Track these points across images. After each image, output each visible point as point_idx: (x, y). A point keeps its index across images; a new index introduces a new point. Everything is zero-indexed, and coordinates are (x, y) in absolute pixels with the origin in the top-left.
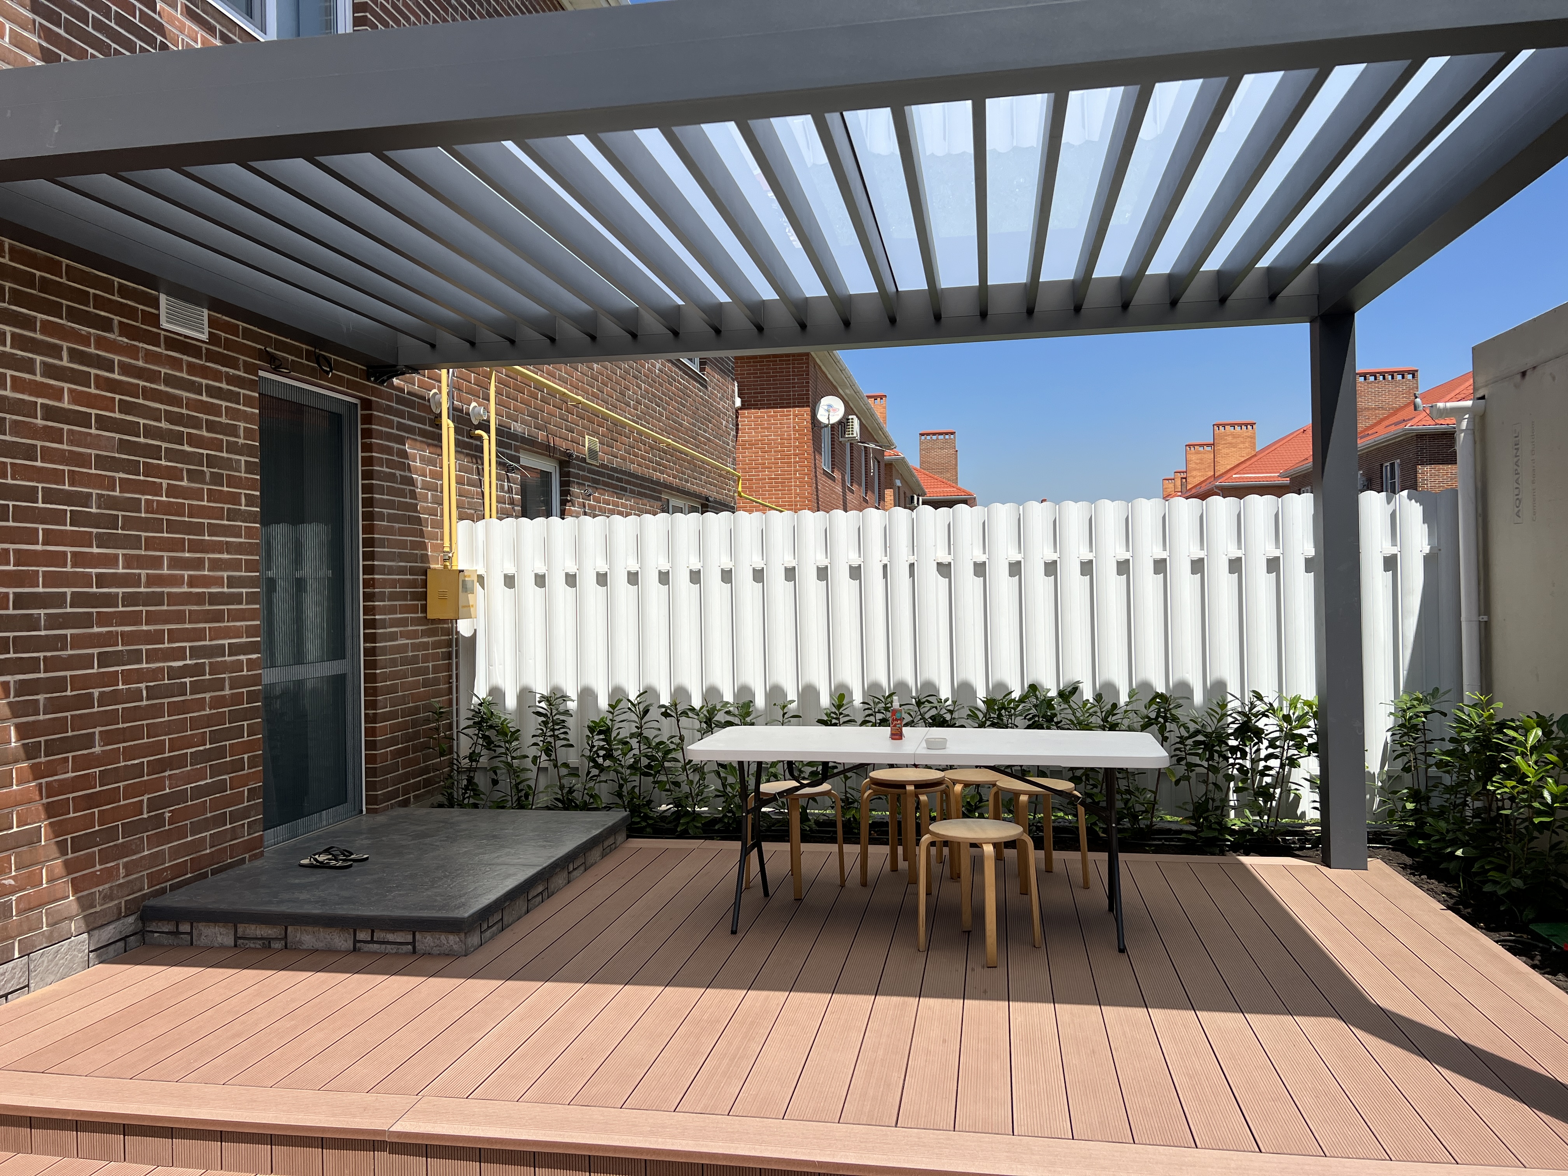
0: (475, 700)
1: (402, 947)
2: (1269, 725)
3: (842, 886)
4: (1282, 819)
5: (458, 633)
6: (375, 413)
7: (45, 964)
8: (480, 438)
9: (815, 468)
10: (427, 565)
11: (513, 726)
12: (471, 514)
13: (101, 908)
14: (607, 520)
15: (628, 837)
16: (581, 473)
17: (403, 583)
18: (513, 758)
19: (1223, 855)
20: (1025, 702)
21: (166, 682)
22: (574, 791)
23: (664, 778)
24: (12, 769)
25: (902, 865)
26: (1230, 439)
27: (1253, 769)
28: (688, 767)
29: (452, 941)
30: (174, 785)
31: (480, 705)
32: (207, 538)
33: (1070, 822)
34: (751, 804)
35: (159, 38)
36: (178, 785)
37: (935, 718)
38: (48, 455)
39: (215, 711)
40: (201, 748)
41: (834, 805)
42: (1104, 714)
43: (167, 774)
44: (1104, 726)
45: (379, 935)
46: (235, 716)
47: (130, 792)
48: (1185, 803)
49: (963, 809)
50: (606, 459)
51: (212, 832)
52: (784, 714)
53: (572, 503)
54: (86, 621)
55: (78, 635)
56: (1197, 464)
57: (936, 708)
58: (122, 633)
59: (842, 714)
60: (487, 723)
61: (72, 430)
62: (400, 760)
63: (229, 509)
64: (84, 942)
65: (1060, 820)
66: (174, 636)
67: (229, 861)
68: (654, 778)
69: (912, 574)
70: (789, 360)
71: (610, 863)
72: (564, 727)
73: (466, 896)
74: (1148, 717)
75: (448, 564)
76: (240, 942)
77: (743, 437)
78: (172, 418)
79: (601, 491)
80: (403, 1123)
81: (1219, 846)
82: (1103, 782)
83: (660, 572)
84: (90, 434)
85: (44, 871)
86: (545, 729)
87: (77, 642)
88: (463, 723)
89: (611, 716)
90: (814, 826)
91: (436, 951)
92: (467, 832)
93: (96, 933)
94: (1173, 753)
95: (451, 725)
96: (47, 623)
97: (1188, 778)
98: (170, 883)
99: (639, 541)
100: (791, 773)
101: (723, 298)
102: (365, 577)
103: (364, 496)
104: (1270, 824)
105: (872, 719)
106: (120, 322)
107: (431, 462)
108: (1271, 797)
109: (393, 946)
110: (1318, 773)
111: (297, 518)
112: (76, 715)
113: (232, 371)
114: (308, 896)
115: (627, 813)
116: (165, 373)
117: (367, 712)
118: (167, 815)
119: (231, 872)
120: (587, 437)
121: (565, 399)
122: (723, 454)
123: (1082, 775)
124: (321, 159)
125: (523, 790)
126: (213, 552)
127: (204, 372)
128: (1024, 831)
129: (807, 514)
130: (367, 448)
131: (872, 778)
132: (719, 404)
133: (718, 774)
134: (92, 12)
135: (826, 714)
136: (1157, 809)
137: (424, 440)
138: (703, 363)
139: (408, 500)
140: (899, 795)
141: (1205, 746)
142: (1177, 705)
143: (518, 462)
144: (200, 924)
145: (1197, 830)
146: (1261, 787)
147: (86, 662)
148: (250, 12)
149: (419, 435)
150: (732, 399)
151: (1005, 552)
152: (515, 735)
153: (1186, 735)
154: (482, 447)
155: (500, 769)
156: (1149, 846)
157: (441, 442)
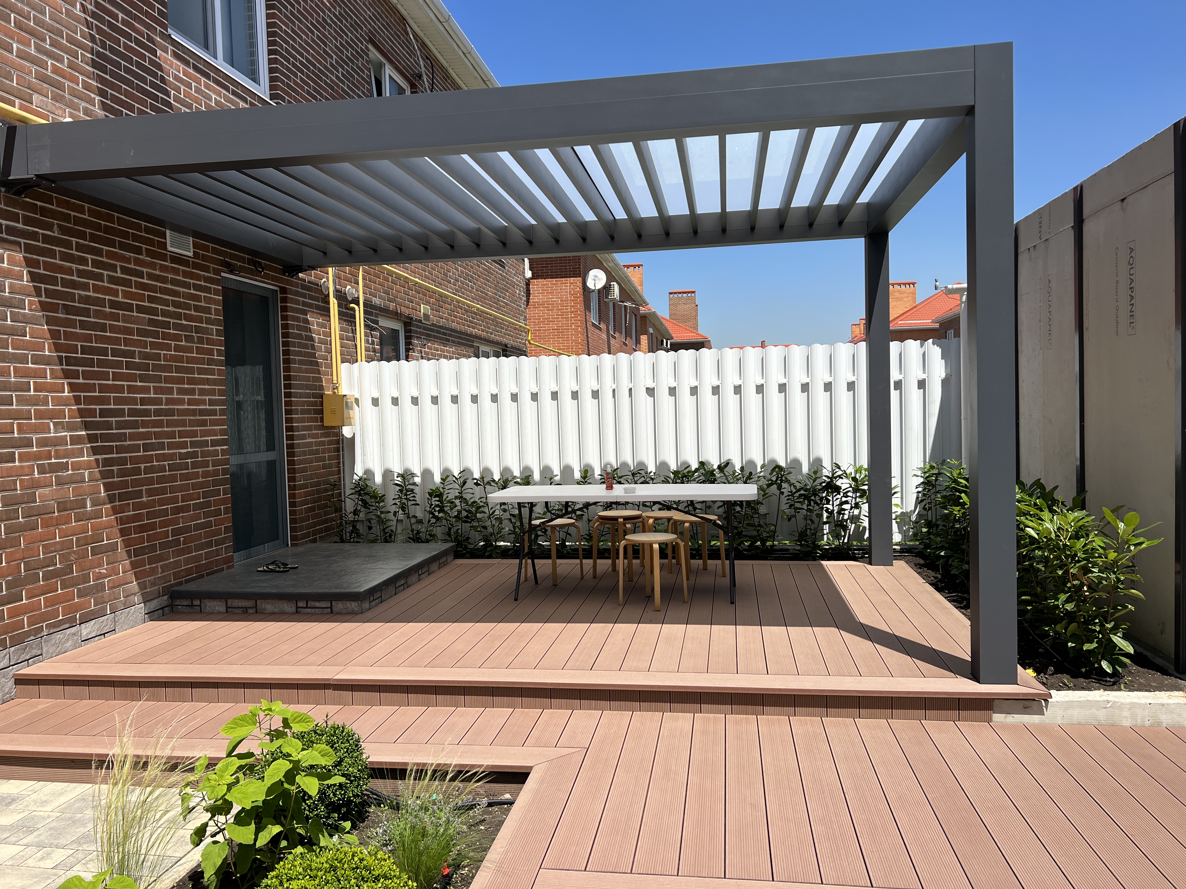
0: (355, 477)
1: (325, 609)
2: (844, 484)
3: (582, 578)
5: (343, 435)
6: (288, 296)
7: (123, 619)
8: (353, 309)
9: (586, 322)
10: (323, 392)
11: (380, 492)
12: (349, 359)
13: (150, 590)
14: (438, 362)
15: (455, 557)
16: (419, 330)
17: (309, 404)
18: (382, 513)
19: (814, 561)
20: (698, 471)
21: (178, 461)
22: (421, 532)
23: (476, 524)
24: (102, 508)
26: (897, 294)
28: (491, 516)
29: (353, 605)
30: (184, 522)
31: (359, 480)
32: (196, 376)
35: (159, 73)
36: (187, 522)
37: (639, 480)
38: (113, 329)
39: (205, 480)
40: (198, 501)
42: (745, 478)
43: (181, 515)
45: (311, 604)
46: (215, 483)
47: (163, 524)
48: (793, 532)
50: (434, 319)
51: (206, 551)
52: (552, 481)
53: (414, 351)
54: (135, 425)
55: (132, 433)
57: (644, 477)
58: (155, 432)
60: (364, 491)
61: (124, 314)
62: (310, 514)
63: (208, 358)
64: (142, 608)
66: (181, 434)
67: (215, 568)
68: (470, 524)
69: (630, 395)
72: (413, 493)
73: (359, 582)
74: (771, 480)
75: (336, 391)
76: (229, 610)
77: (533, 300)
78: (176, 304)
79: (433, 342)
81: (812, 556)
83: (472, 395)
84: (133, 316)
85: (120, 566)
86: (401, 495)
87: (132, 437)
88: (348, 492)
89: (442, 486)
90: (569, 551)
91: (344, 611)
92: (355, 554)
93: (148, 603)
94: (787, 502)
95: (340, 493)
96: (116, 426)
97: (795, 516)
98: (185, 578)
100: (548, 509)
102: (286, 399)
103: (283, 348)
104: (845, 544)
105: (600, 481)
106: (146, 248)
107: (323, 326)
109: (319, 609)
112: (133, 479)
113: (207, 274)
114: (267, 585)
115: (454, 544)
116: (171, 278)
117: (289, 483)
118: (182, 539)
119: (216, 575)
120: (422, 305)
121: (407, 281)
122: (517, 314)
125: (388, 532)
126: (200, 385)
127: (191, 276)
128: (680, 537)
130: (285, 318)
131: (599, 516)
132: (514, 278)
133: (510, 520)
134: (123, 62)
135: (577, 483)
137: (319, 312)
139: (310, 351)
140: (614, 525)
141: (806, 497)
142: (790, 473)
143: (377, 324)
144: (205, 600)
145: (799, 548)
146: (839, 521)
147: (136, 449)
148: (207, 44)
149: (315, 309)
150: (524, 272)
151: (688, 380)
152: (382, 498)
153: (794, 491)
154: (355, 315)
155: (373, 519)
156: (771, 557)
157: (329, 313)
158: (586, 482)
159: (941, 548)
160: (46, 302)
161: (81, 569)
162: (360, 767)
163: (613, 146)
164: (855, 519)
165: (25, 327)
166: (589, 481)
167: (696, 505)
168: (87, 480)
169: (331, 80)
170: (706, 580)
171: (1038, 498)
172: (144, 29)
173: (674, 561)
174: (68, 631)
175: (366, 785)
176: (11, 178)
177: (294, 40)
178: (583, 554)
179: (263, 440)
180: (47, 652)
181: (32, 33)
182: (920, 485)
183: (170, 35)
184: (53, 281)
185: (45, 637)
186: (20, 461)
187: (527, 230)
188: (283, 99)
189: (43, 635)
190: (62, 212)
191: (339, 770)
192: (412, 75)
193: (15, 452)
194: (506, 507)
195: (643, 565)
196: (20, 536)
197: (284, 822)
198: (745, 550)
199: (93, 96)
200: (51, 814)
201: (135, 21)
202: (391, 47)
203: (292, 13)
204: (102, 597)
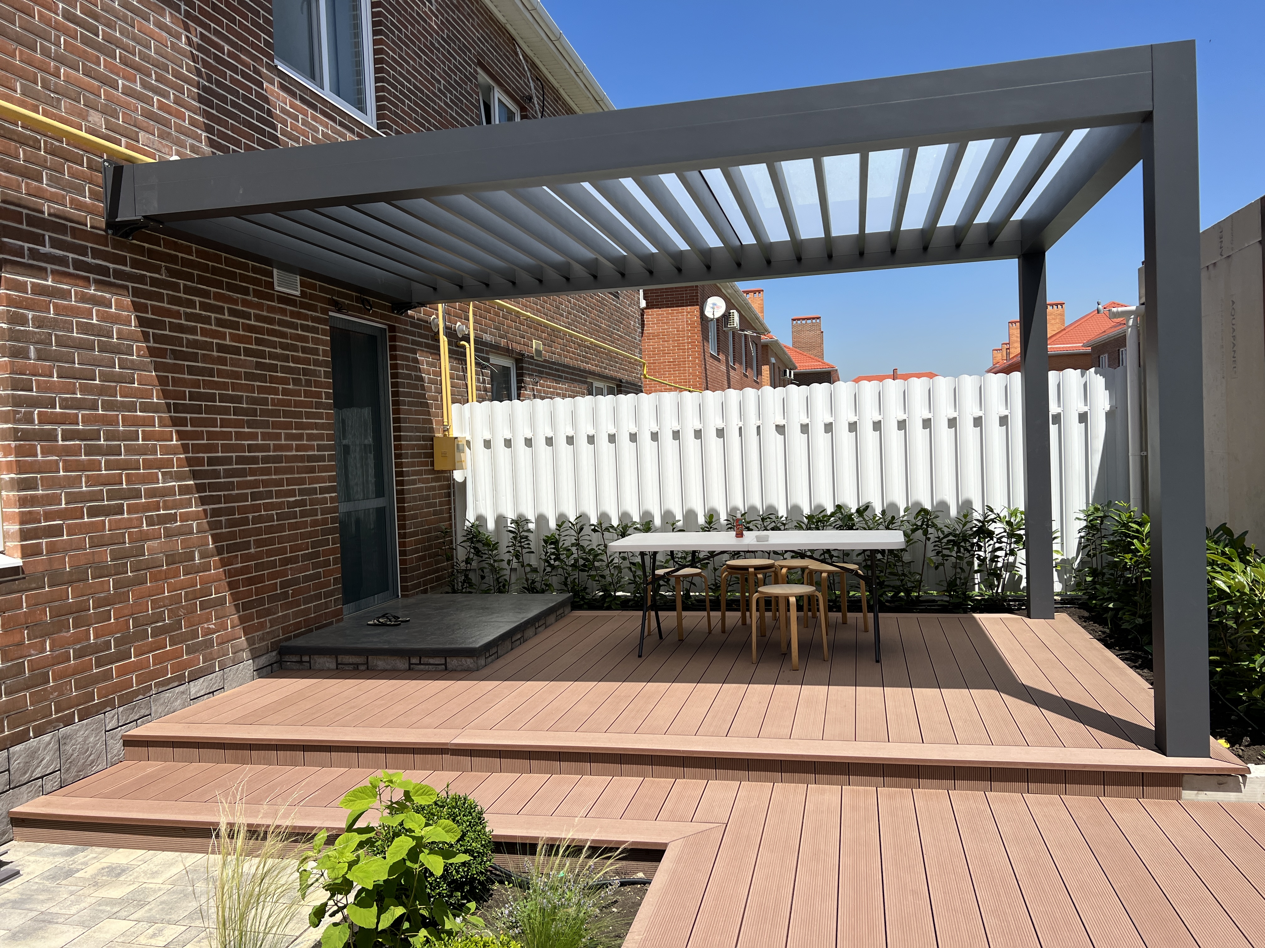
0: (467, 523)
1: (439, 666)
2: (997, 528)
3: (710, 632)
5: (454, 480)
6: (398, 334)
7: (232, 676)
8: (464, 347)
9: (704, 353)
10: (433, 434)
11: (493, 539)
12: (459, 399)
13: (258, 645)
14: (551, 401)
15: (572, 609)
16: (531, 367)
17: (419, 447)
18: (495, 561)
19: (964, 614)
20: (834, 516)
21: (286, 510)
22: (535, 581)
23: (594, 573)
24: (211, 561)
28: (610, 565)
29: (469, 662)
30: (293, 574)
31: (471, 527)
32: (304, 420)
35: (266, 106)
36: (296, 573)
37: (769, 527)
38: (221, 373)
39: (313, 529)
40: (307, 552)
43: (289, 566)
45: (424, 660)
46: (325, 532)
47: (272, 576)
48: (941, 582)
50: (546, 355)
51: (315, 604)
52: (674, 527)
53: (526, 389)
54: (242, 473)
55: (240, 481)
56: (1017, 337)
57: (774, 521)
58: (262, 480)
60: (476, 538)
61: (231, 357)
62: (421, 563)
63: (316, 401)
64: (250, 665)
66: (290, 482)
67: (325, 622)
68: (588, 573)
69: (759, 433)
71: (561, 624)
72: (527, 540)
73: (475, 638)
74: (916, 525)
75: (447, 433)
76: (340, 666)
77: (647, 331)
78: (282, 346)
79: (545, 379)
80: (458, 738)
81: (963, 608)
83: (588, 436)
84: (241, 359)
85: (229, 621)
86: (515, 542)
87: (241, 486)
88: (459, 540)
89: (558, 532)
90: (693, 602)
91: (460, 667)
92: (468, 606)
93: (256, 660)
94: (933, 548)
95: (451, 540)
96: (224, 474)
97: (943, 564)
98: (294, 633)
99: (573, 415)
100: (673, 559)
102: (396, 443)
103: (393, 389)
105: (728, 527)
106: (253, 289)
107: (433, 365)
108: (999, 576)
109: (433, 666)
112: (241, 529)
113: (314, 314)
114: (377, 641)
115: (571, 595)
116: (278, 318)
117: (400, 531)
118: (290, 592)
119: (326, 629)
120: (534, 341)
121: (518, 315)
122: (632, 346)
125: (501, 582)
126: (308, 430)
127: (299, 316)
128: (817, 590)
130: (394, 358)
131: (728, 565)
132: (628, 308)
134: (229, 96)
135: (702, 526)
136: (923, 586)
137: (429, 350)
139: (419, 391)
140: (744, 574)
141: (955, 543)
142: (937, 517)
143: (488, 361)
144: (315, 656)
145: (947, 599)
146: (992, 569)
147: (244, 498)
148: (313, 74)
149: (425, 347)
150: (638, 303)
151: (822, 416)
152: (495, 546)
153: (942, 536)
154: (465, 353)
155: (486, 568)
156: (917, 609)
157: (440, 351)
158: (711, 528)
159: (1110, 600)
160: (154, 347)
161: (190, 624)
162: (483, 842)
163: (743, 169)
164: (1009, 567)
165: (133, 374)
166: (714, 527)
167: (833, 553)
168: (195, 532)
169: (440, 106)
170: (846, 636)
171: (1226, 546)
172: (250, 61)
173: (810, 614)
174: (177, 690)
175: (490, 861)
176: (118, 220)
177: (402, 66)
178: (710, 606)
179: (372, 487)
180: (156, 712)
181: (138, 68)
182: (1082, 529)
183: (276, 66)
184: (161, 325)
185: (154, 695)
186: (129, 513)
187: (648, 259)
188: (391, 128)
189: (151, 694)
190: (170, 254)
191: (461, 846)
192: (522, 98)
193: (123, 504)
194: (626, 555)
195: (776, 619)
196: (128, 591)
197: (406, 901)
198: (887, 601)
199: (200, 132)
200: (162, 886)
201: (241, 53)
202: (500, 69)
203: (400, 39)
204: (211, 653)
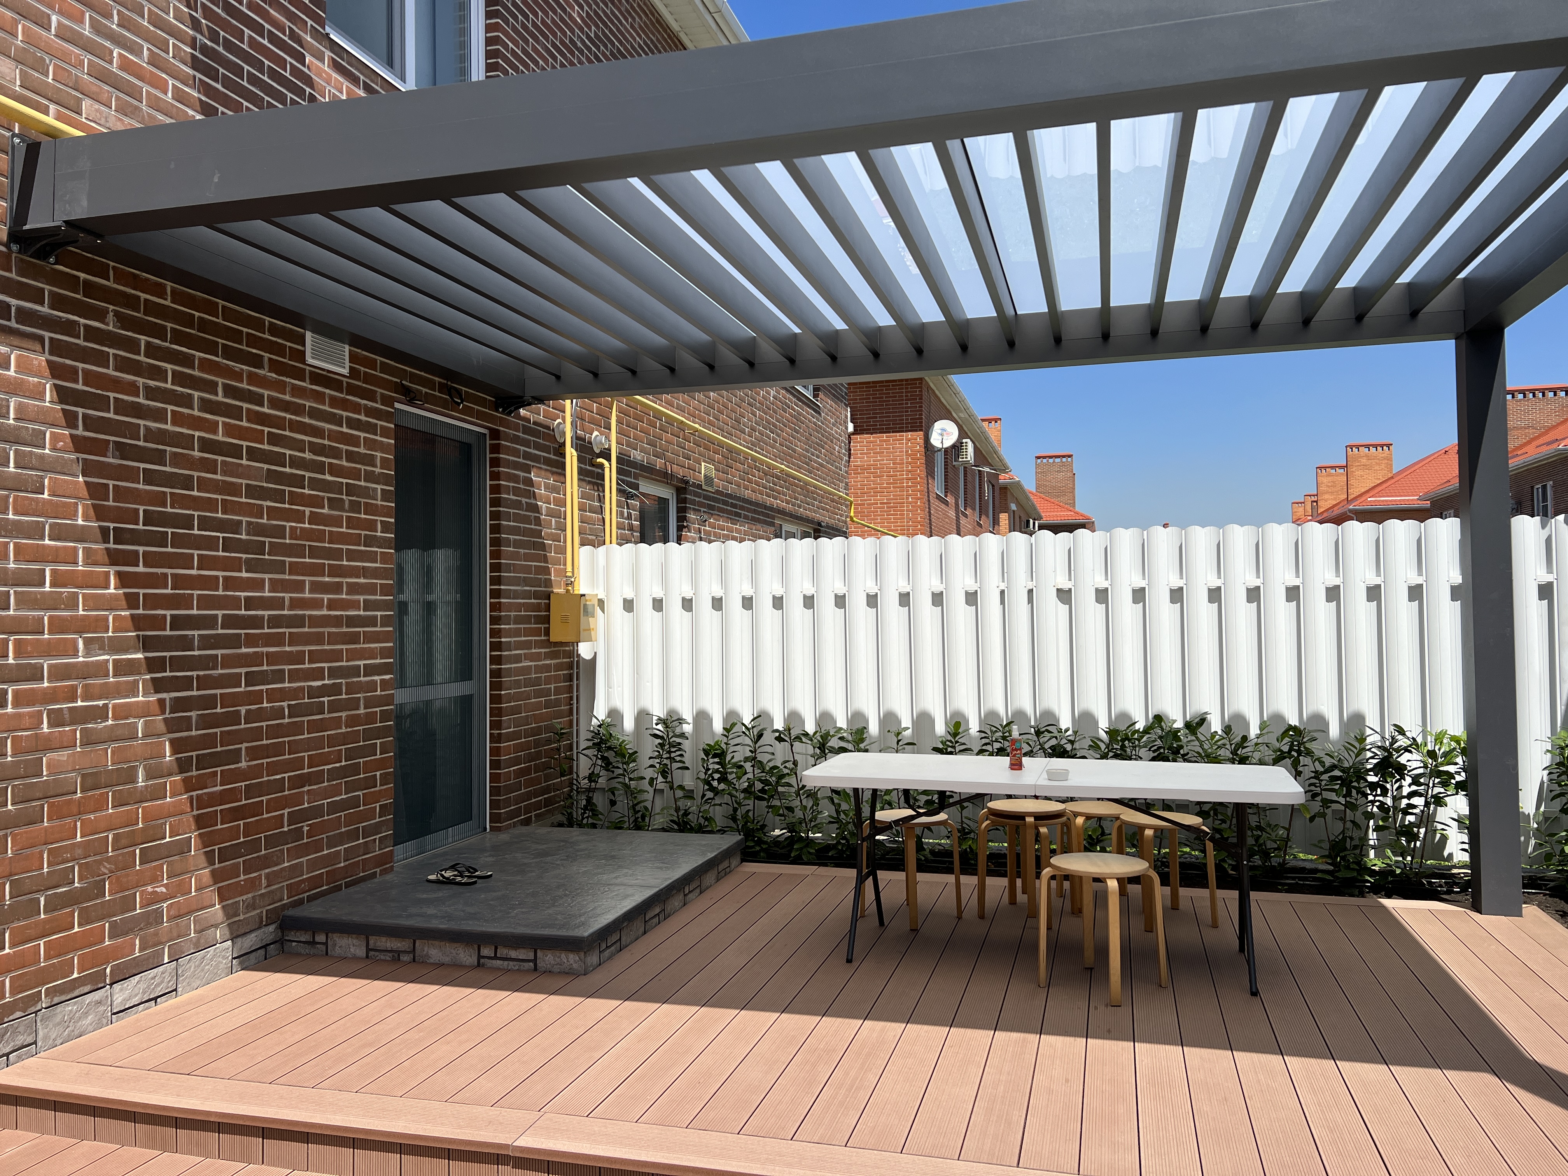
0: (594, 722)
1: (524, 964)
2: (1412, 761)
3: (959, 917)
4: (1426, 861)
5: (579, 656)
6: (503, 442)
7: (192, 969)
8: (602, 466)
9: (928, 493)
10: (551, 589)
11: (630, 747)
12: (592, 539)
13: (244, 916)
14: (723, 546)
15: (743, 861)
16: (697, 499)
17: (528, 607)
18: (631, 779)
19: (1363, 897)
20: (1149, 733)
21: (306, 700)
22: (690, 813)
23: (778, 803)
24: (166, 782)
25: (1021, 898)
26: (1364, 461)
27: (1395, 808)
28: (801, 792)
29: (571, 959)
30: (312, 800)
31: (600, 726)
32: (345, 563)
33: (1197, 858)
34: (866, 831)
35: (308, 90)
36: (316, 799)
37: (1055, 749)
38: (203, 485)
39: (351, 729)
40: (338, 765)
41: (949, 835)
42: (1233, 746)
43: (306, 789)
44: (1234, 759)
45: (502, 952)
46: (369, 735)
47: (273, 806)
48: (1320, 841)
49: (1085, 842)
50: (721, 485)
51: (346, 846)
52: (899, 741)
53: (689, 529)
54: (234, 642)
55: (228, 655)
56: (1328, 486)
57: (1056, 738)
58: (268, 654)
59: (958, 742)
60: (606, 744)
61: (225, 461)
62: (522, 779)
63: (366, 535)
64: (228, 949)
65: (1187, 856)
66: (314, 657)
67: (361, 874)
68: (768, 803)
70: (902, 385)
71: (725, 886)
72: (680, 749)
73: (586, 916)
74: (1280, 750)
75: (570, 588)
76: (371, 953)
77: (856, 462)
78: (316, 449)
79: (716, 517)
80: (526, 1138)
81: (1358, 887)
82: (1232, 817)
83: (774, 597)
84: (241, 465)
85: (193, 880)
86: (661, 751)
87: (228, 662)
88: (583, 744)
89: (725, 740)
90: (929, 856)
91: (556, 969)
92: (586, 852)
93: (239, 940)
94: (1307, 789)
95: (571, 745)
96: (200, 643)
97: (1323, 815)
98: (308, 894)
99: (754, 567)
100: (907, 801)
101: (839, 324)
102: (492, 600)
103: (492, 522)
104: (1414, 866)
105: (989, 748)
106: (270, 359)
107: (555, 490)
108: (1415, 837)
109: (515, 963)
110: (1468, 813)
111: (428, 544)
112: (224, 731)
113: (370, 404)
114: (435, 911)
115: (742, 837)
116: (309, 407)
117: (492, 732)
118: (306, 829)
119: (362, 885)
120: (703, 464)
121: (682, 427)
122: (836, 479)
123: (1210, 809)
124: (459, 200)
125: (640, 811)
126: (351, 577)
127: (344, 405)
128: (1150, 866)
129: (921, 539)
130: (495, 476)
131: (989, 809)
132: (832, 429)
133: (832, 800)
134: (246, 67)
135: (942, 742)
136: (1290, 847)
137: (549, 468)
138: (816, 390)
139: (533, 527)
140: (1018, 827)
141: (1342, 782)
142: (1311, 739)
143: (636, 489)
144: (335, 935)
145: (1334, 870)
147: (235, 681)
148: (389, 57)
149: (544, 464)
150: (845, 425)
151: (1129, 578)
152: (633, 757)
153: (1321, 769)
154: (604, 475)
155: (618, 790)
156: (1281, 885)
157: (565, 470)
160: (83, 437)
161: (119, 888)
165: (42, 478)
168: (140, 735)
172: (286, 21)
174: (88, 998)
176: (28, 227)
180: (46, 1038)
183: (328, 34)
184: (102, 403)
185: (44, 1010)
186: (16, 704)
187: (873, 335)
189: (39, 1008)
190: (125, 292)
193: (7, 689)
199: (188, 110)
201: (270, 6)
204: (156, 934)
